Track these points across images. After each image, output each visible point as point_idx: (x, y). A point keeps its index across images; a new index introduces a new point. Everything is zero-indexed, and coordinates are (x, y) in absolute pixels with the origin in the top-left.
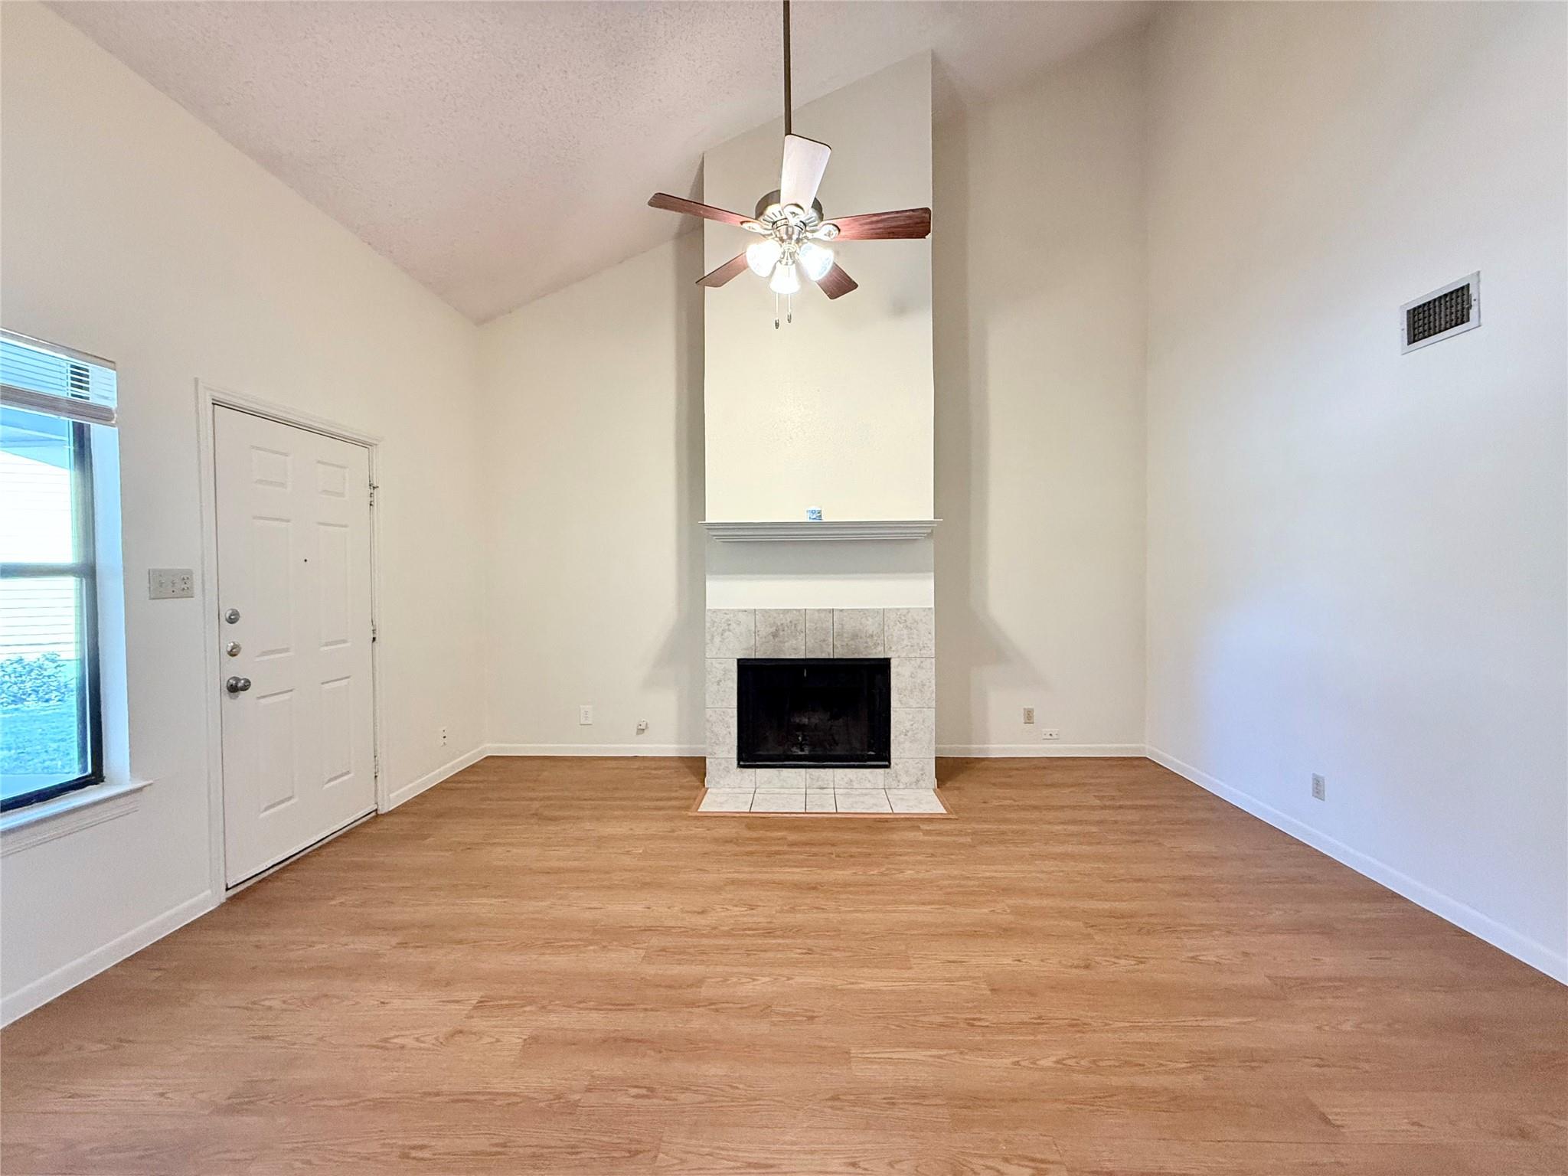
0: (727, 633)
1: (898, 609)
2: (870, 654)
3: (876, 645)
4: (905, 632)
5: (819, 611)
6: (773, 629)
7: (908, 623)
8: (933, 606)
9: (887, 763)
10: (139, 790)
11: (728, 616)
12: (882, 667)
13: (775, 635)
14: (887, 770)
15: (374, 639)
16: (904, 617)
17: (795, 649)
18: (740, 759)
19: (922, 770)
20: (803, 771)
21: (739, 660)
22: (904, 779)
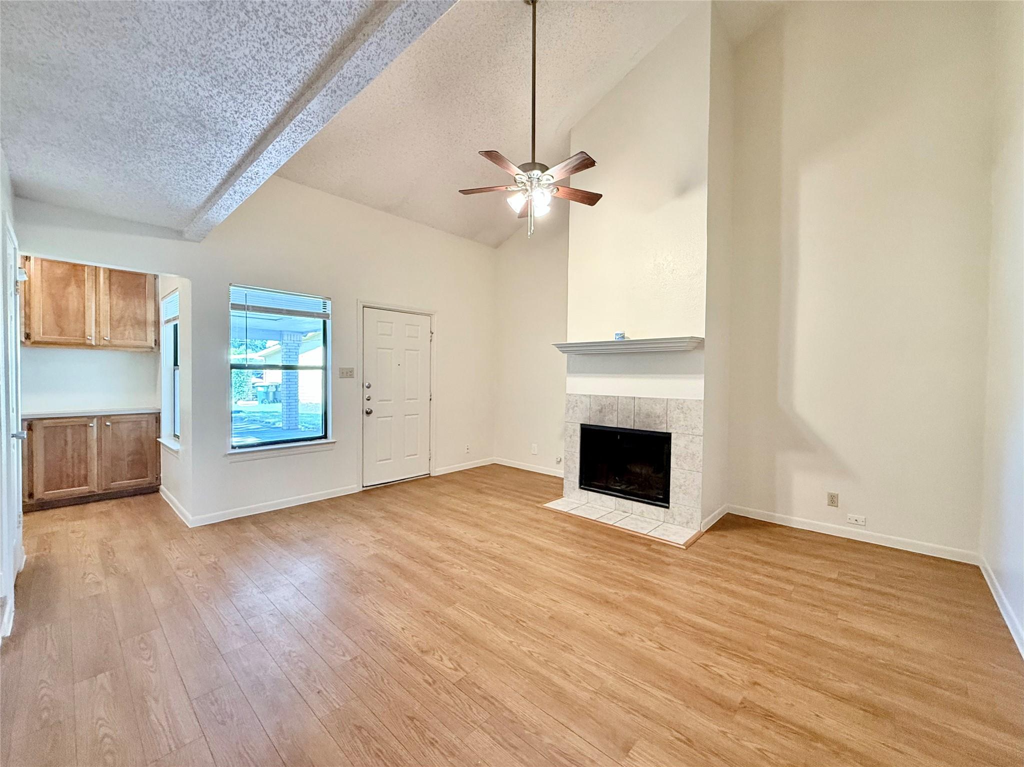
0: (576, 408)
1: (677, 400)
2: (657, 429)
3: (661, 423)
4: (682, 415)
5: (626, 398)
6: (600, 408)
7: (684, 410)
8: (703, 399)
9: (667, 505)
10: (334, 442)
11: (576, 398)
12: (666, 439)
13: (601, 411)
14: (667, 510)
15: (431, 399)
16: (681, 405)
17: (611, 421)
18: (581, 483)
19: (692, 515)
20: (614, 498)
21: (581, 425)
22: (678, 519)
